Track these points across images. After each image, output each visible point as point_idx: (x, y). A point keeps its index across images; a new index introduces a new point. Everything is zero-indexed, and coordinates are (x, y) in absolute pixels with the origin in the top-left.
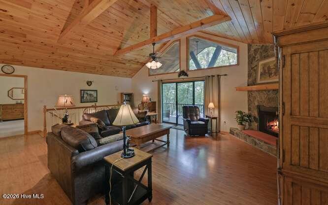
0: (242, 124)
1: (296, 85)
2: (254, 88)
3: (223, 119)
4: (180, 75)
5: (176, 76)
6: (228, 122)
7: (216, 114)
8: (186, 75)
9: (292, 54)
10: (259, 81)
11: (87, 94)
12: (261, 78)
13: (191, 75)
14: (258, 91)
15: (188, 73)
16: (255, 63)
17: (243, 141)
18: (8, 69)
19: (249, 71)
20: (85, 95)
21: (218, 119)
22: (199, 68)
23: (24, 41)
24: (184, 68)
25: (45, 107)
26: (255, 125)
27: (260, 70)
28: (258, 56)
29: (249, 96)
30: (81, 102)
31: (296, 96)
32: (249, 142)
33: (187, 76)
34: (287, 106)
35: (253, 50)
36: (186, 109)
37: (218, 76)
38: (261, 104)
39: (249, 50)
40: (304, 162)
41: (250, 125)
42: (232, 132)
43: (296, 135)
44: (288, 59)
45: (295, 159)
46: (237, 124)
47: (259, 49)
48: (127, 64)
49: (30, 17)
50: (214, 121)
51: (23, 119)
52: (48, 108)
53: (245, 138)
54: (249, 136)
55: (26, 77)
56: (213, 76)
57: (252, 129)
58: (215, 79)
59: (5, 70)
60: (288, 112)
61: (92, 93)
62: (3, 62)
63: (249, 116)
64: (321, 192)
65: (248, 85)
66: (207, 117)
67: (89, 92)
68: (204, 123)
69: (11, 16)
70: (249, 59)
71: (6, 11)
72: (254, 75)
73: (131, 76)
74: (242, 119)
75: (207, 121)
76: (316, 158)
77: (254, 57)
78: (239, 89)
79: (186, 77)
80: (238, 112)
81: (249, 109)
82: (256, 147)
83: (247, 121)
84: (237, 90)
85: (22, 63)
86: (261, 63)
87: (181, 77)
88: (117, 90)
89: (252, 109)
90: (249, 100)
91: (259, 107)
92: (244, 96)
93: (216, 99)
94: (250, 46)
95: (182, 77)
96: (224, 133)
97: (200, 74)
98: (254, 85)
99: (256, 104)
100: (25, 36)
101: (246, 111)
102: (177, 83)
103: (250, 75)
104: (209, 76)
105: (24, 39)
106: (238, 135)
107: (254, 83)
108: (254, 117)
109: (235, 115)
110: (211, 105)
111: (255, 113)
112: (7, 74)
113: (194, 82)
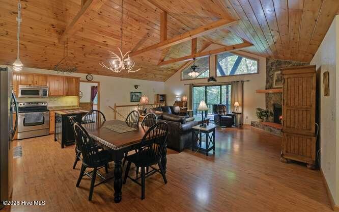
0: (261, 118)
1: (289, 92)
2: (271, 91)
3: (246, 114)
4: (209, 80)
5: (206, 81)
6: (249, 117)
7: (240, 110)
8: (214, 80)
9: (287, 79)
10: (274, 86)
11: (135, 95)
12: (276, 84)
13: (218, 81)
14: (274, 93)
15: (217, 79)
16: (271, 73)
17: (262, 130)
18: (89, 77)
19: (267, 78)
20: (134, 96)
21: (241, 114)
22: (223, 75)
24: (213, 75)
25: (115, 104)
26: (271, 118)
27: (275, 78)
28: (274, 67)
29: (266, 97)
30: (131, 101)
31: (289, 97)
32: (266, 131)
33: (216, 81)
34: (285, 101)
35: (270, 62)
36: (215, 107)
37: (242, 81)
38: (276, 103)
39: (267, 63)
40: (292, 126)
41: (267, 119)
42: (252, 124)
43: (289, 114)
44: (286, 81)
45: (288, 124)
46: (257, 117)
47: (274, 62)
48: (165, 72)
50: (239, 116)
52: (117, 105)
53: (263, 128)
54: (267, 126)
55: (99, 83)
56: (238, 81)
57: (269, 122)
58: (240, 84)
60: (285, 104)
61: (138, 94)
63: (266, 112)
64: (299, 137)
65: (266, 89)
66: (233, 113)
67: (136, 94)
68: (231, 117)
69: (108, 44)
70: (267, 69)
72: (271, 81)
73: (164, 80)
74: (261, 114)
75: (233, 116)
76: (297, 123)
77: (271, 69)
78: (259, 92)
79: (214, 82)
80: (258, 109)
81: (267, 107)
82: (272, 133)
83: (265, 116)
84: (257, 92)
86: (276, 73)
87: (210, 82)
88: (154, 92)
89: (269, 107)
90: (266, 100)
91: (274, 105)
92: (263, 97)
93: (240, 99)
94: (268, 60)
95: (212, 82)
96: (246, 125)
97: (226, 80)
98: (271, 89)
99: (272, 102)
101: (264, 109)
102: (206, 86)
103: (267, 82)
104: (234, 82)
106: (257, 126)
107: (271, 88)
108: (271, 113)
109: (255, 111)
110: (236, 104)
111: (271, 110)
112: (89, 81)
113: (221, 86)
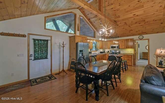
18: (141, 37)
23: (145, 23)
49: (144, 11)
51: (148, 59)
55: (148, 40)
59: (140, 38)
62: (139, 35)
69: (137, 15)
71: (135, 14)
85: (146, 33)
100: (144, 21)
105: (144, 22)
112: (141, 39)
